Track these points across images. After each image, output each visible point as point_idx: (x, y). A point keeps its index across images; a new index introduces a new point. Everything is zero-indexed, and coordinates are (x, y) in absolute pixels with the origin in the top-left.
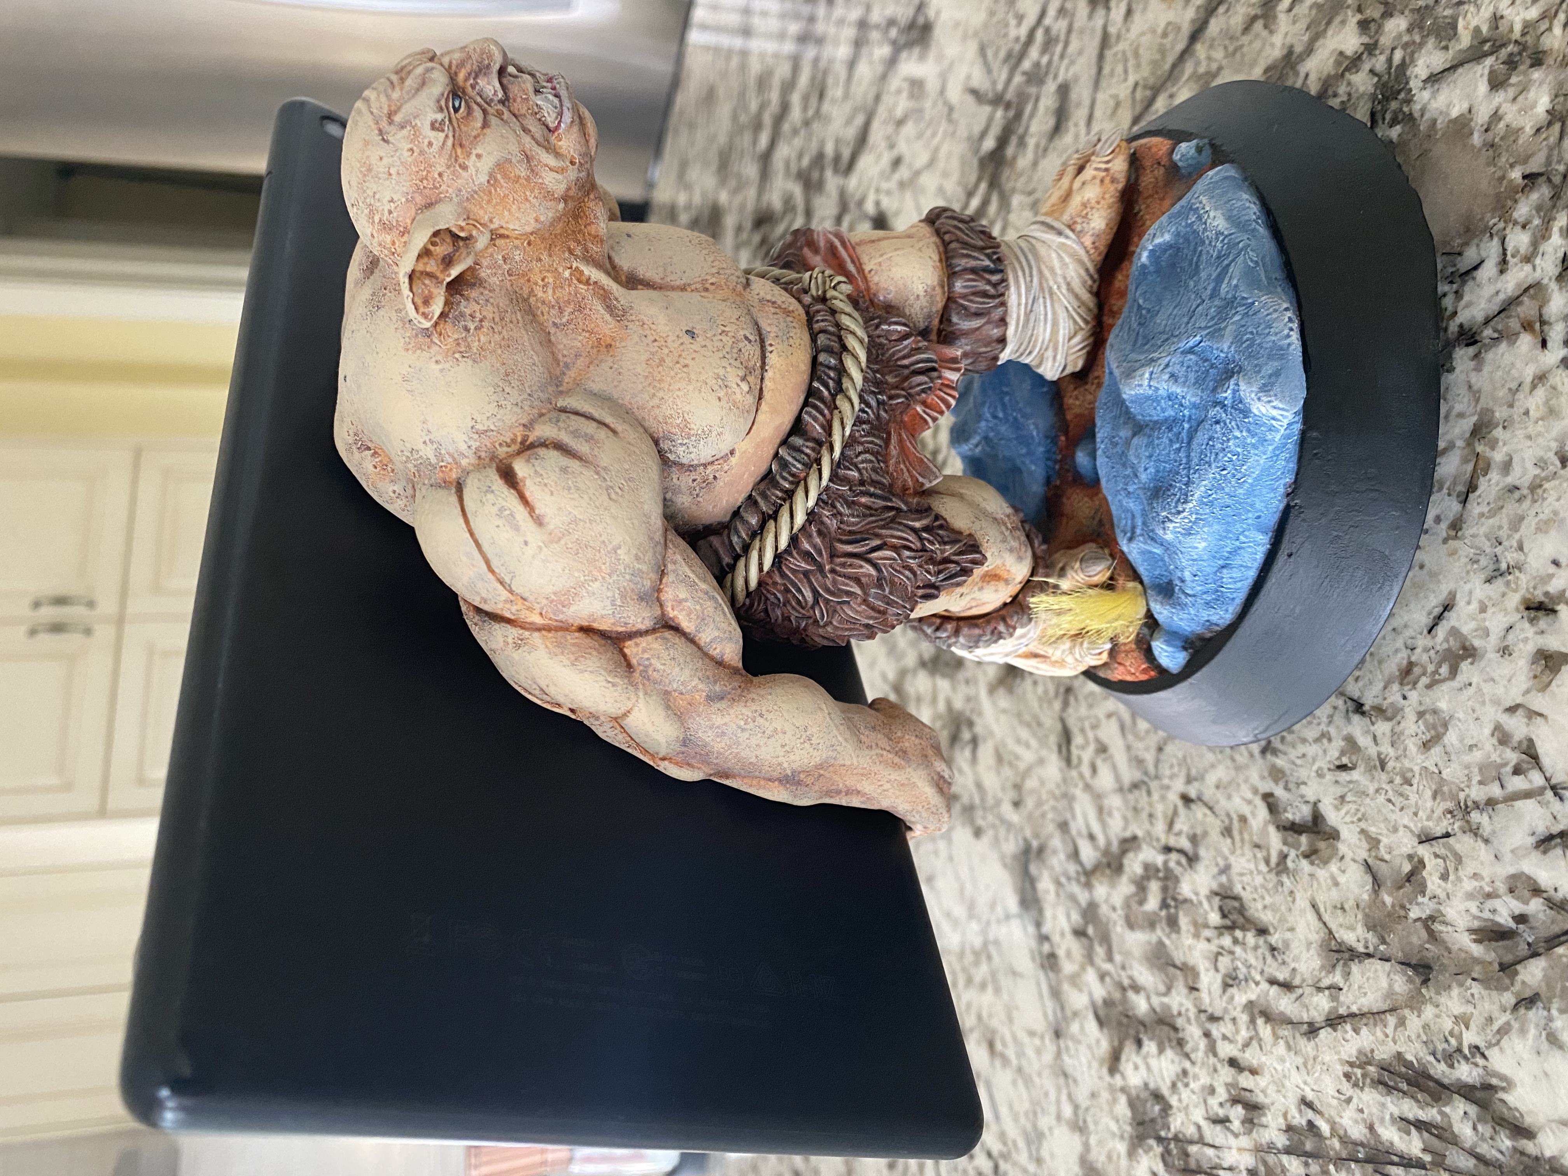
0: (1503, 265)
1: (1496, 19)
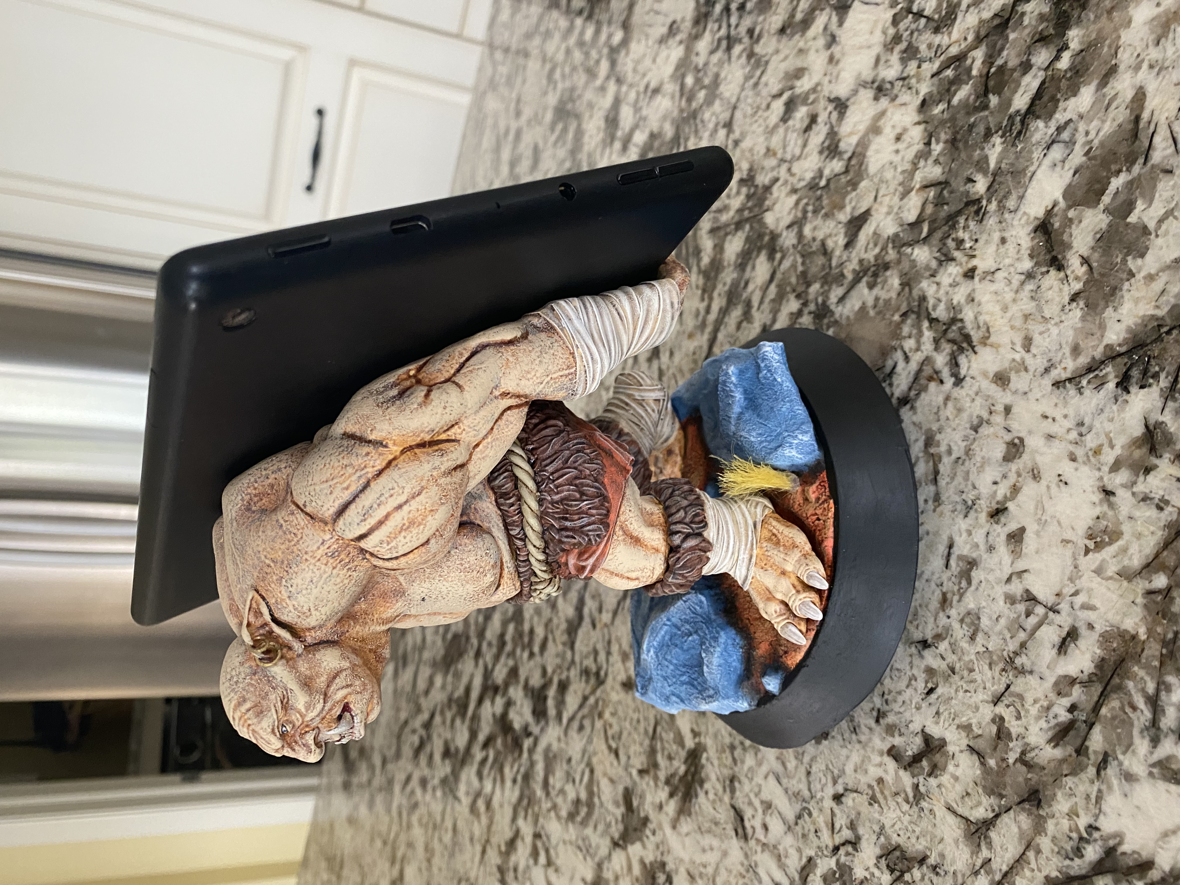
0: (907, 359)
1: (861, 261)
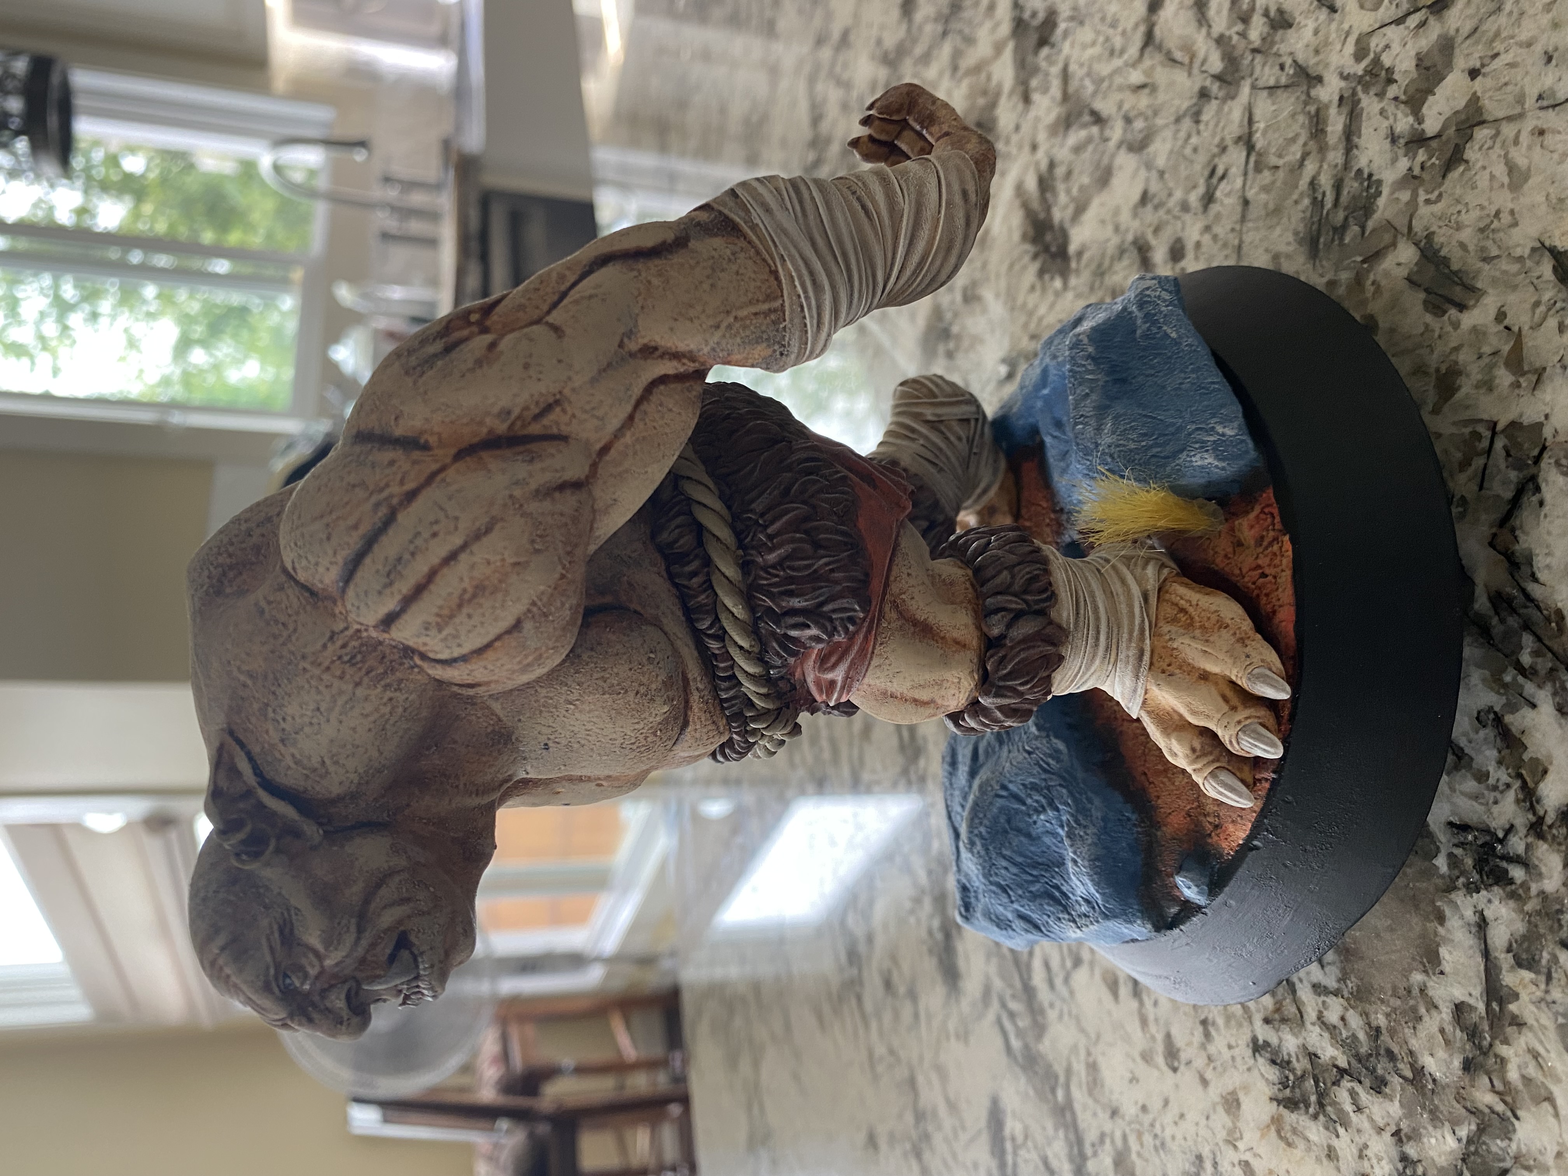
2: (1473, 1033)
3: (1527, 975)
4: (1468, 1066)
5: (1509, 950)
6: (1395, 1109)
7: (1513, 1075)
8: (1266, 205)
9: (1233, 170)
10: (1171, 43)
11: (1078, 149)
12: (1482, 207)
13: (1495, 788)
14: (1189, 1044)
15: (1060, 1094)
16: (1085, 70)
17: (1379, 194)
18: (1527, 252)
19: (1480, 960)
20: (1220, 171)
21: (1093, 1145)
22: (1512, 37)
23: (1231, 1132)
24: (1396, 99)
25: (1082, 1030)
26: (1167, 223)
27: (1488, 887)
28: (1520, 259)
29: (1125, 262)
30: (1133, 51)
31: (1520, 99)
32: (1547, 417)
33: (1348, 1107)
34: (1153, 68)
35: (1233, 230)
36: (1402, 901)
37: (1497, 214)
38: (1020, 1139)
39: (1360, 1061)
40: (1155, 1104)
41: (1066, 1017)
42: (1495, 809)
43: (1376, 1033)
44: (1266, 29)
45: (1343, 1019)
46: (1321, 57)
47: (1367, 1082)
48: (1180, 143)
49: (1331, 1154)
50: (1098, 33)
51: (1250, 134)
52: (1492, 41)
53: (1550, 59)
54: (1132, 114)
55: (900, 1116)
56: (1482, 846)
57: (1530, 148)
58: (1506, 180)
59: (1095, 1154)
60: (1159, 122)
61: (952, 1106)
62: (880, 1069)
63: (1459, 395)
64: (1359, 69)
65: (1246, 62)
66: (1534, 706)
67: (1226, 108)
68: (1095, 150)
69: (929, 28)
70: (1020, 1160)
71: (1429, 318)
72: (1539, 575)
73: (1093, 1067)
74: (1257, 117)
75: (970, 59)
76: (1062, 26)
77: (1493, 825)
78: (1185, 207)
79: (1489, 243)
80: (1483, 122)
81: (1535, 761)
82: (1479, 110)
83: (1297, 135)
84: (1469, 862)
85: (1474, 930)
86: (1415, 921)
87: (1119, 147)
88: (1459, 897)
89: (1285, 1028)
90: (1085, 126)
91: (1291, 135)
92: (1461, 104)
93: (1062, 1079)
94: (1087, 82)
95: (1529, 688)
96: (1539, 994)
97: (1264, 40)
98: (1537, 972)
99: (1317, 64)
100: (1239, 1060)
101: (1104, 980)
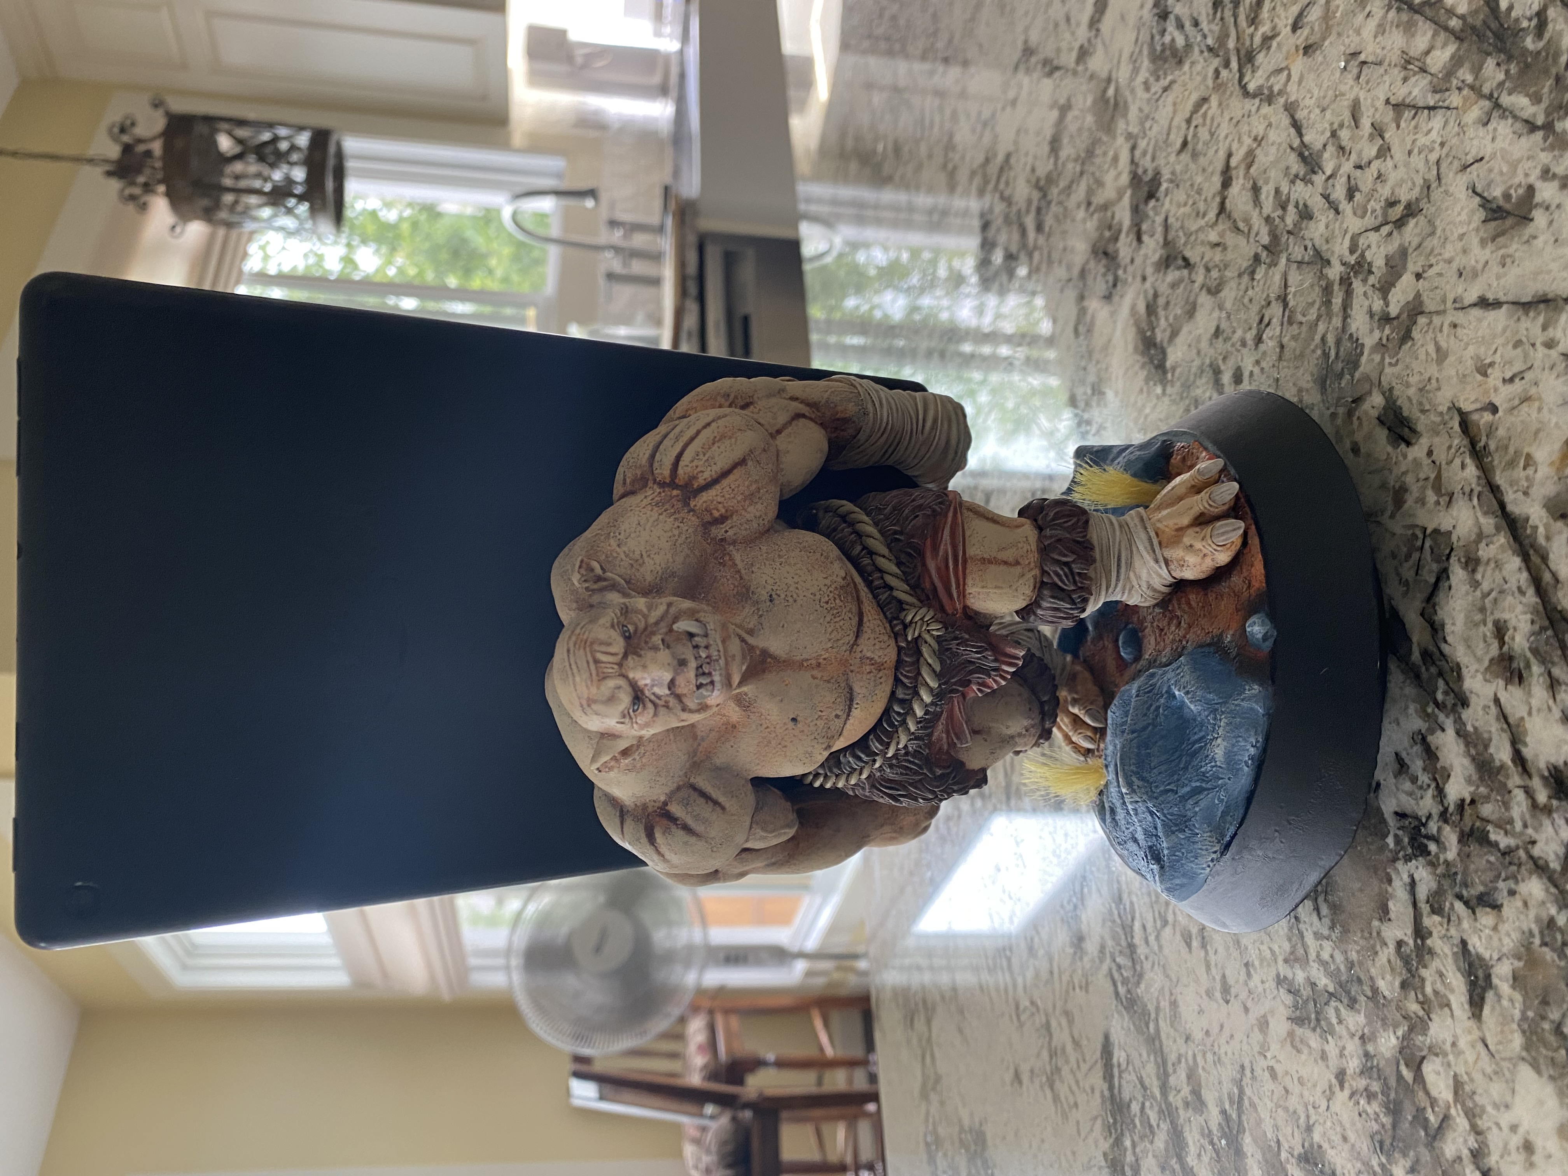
2: (1406, 961)
3: (1437, 918)
4: (1404, 985)
5: (1428, 902)
6: (1361, 1019)
7: (1428, 990)
8: (1295, 350)
9: (1274, 320)
10: (1235, 215)
11: (1174, 286)
12: (1421, 374)
13: (1421, 788)
14: (1237, 982)
15: (1152, 1026)
16: (1179, 223)
17: (1362, 353)
18: (1446, 409)
19: (1411, 910)
20: (1266, 320)
21: (1173, 1065)
22: (1440, 254)
23: (1262, 1046)
24: (1373, 286)
25: (1168, 976)
26: (1232, 354)
27: (1416, 857)
28: (1441, 413)
29: (1204, 380)
30: (1212, 215)
31: (1444, 301)
32: (1454, 527)
33: (1334, 1021)
34: (1224, 231)
35: (1274, 366)
36: (1368, 868)
37: (1430, 379)
38: (1124, 1066)
39: (1341, 986)
40: (1215, 1030)
41: (1156, 966)
42: (1421, 803)
43: (1351, 965)
44: (1297, 218)
45: (1332, 956)
46: (1329, 246)
47: (1345, 1001)
48: (1241, 293)
49: (1324, 1056)
50: (1188, 196)
51: (1286, 295)
52: (1430, 255)
53: (1461, 275)
54: (1211, 265)
55: (1038, 1055)
56: (1414, 828)
57: (1448, 336)
58: (1434, 356)
59: (1175, 1071)
60: (1228, 274)
61: (1077, 1044)
62: (1023, 1018)
63: (1406, 506)
64: (1352, 260)
65: (1284, 239)
66: (1443, 730)
67: (1271, 273)
68: (1185, 289)
69: (1070, 166)
70: (1123, 1082)
71: (1389, 449)
72: (1448, 638)
73: (1174, 1004)
74: (1289, 284)
75: (1099, 199)
76: (1164, 186)
77: (1420, 814)
78: (1244, 344)
79: (1424, 401)
80: (1422, 313)
81: (1444, 768)
82: (1421, 303)
83: (1314, 302)
84: (1406, 840)
85: (1408, 888)
86: (1375, 882)
87: (1201, 289)
88: (1400, 865)
89: (1297, 965)
90: (1179, 268)
91: (1310, 301)
92: (1411, 298)
93: (1153, 1016)
94: (1181, 234)
95: (1441, 717)
96: (1443, 932)
97: (1295, 225)
98: (1443, 917)
99: (1328, 250)
100: (1268, 991)
101: (1182, 935)
